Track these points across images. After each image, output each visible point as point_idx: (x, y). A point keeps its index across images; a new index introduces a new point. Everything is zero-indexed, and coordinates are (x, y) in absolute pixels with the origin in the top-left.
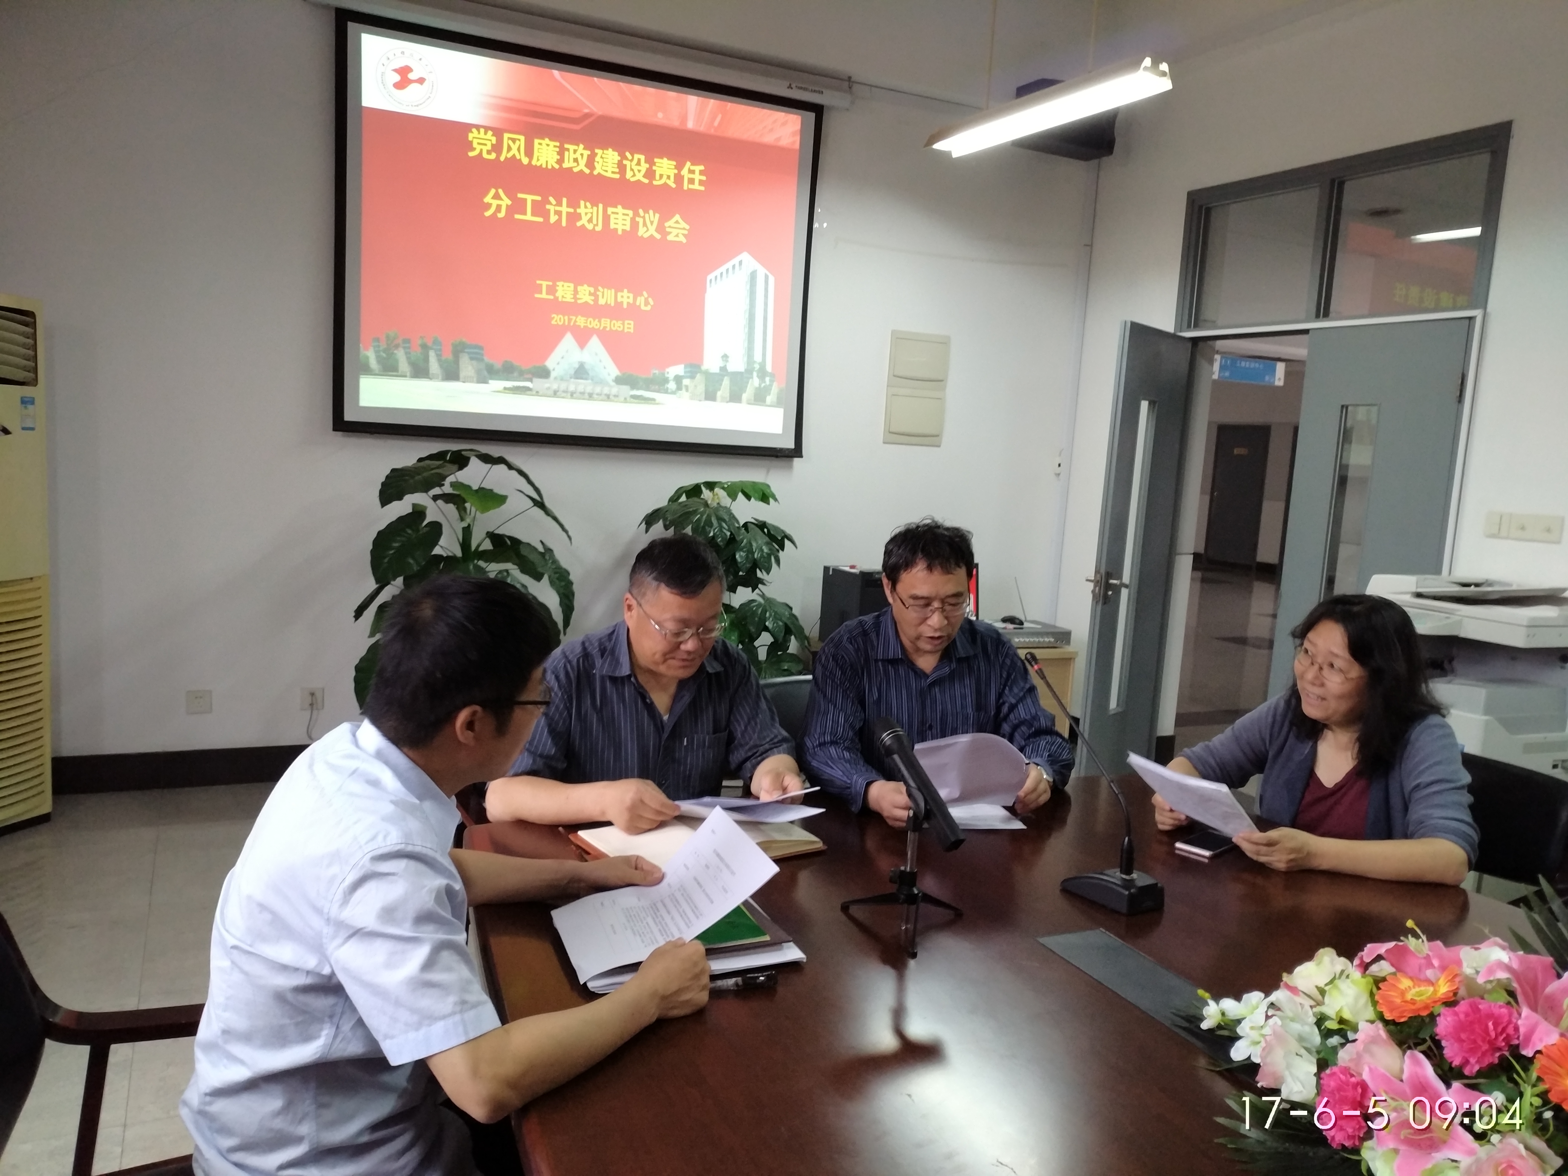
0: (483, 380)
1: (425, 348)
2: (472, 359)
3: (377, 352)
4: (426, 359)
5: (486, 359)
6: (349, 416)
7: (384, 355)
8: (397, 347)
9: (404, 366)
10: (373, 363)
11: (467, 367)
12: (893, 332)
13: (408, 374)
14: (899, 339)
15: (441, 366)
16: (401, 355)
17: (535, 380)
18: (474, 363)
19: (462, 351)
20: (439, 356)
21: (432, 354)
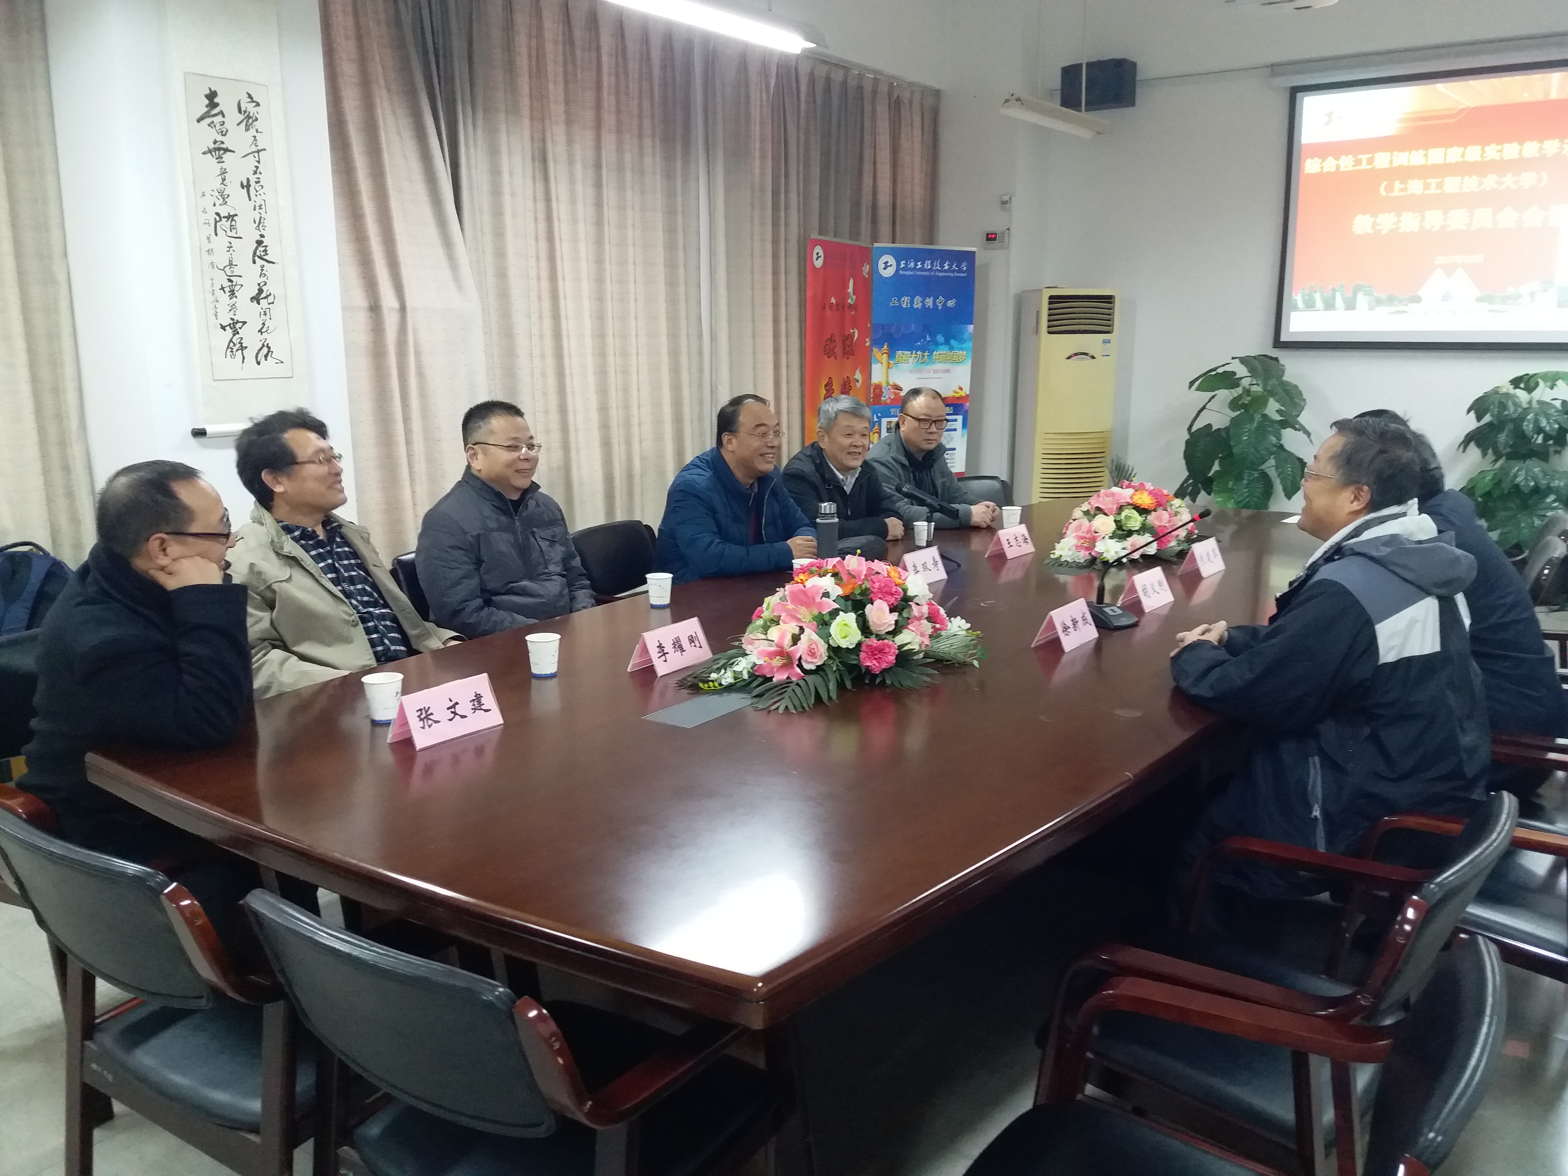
0: (1371, 308)
1: (1334, 291)
2: (1365, 295)
3: (1303, 296)
4: (1334, 298)
5: (1375, 294)
6: (1283, 338)
7: (1307, 297)
8: (1316, 292)
9: (1319, 304)
10: (1300, 304)
11: (1362, 300)
13: (1322, 308)
15: (1344, 302)
16: (1317, 297)
17: (1411, 305)
18: (1367, 297)
19: (1359, 290)
20: (1342, 295)
21: (1338, 295)
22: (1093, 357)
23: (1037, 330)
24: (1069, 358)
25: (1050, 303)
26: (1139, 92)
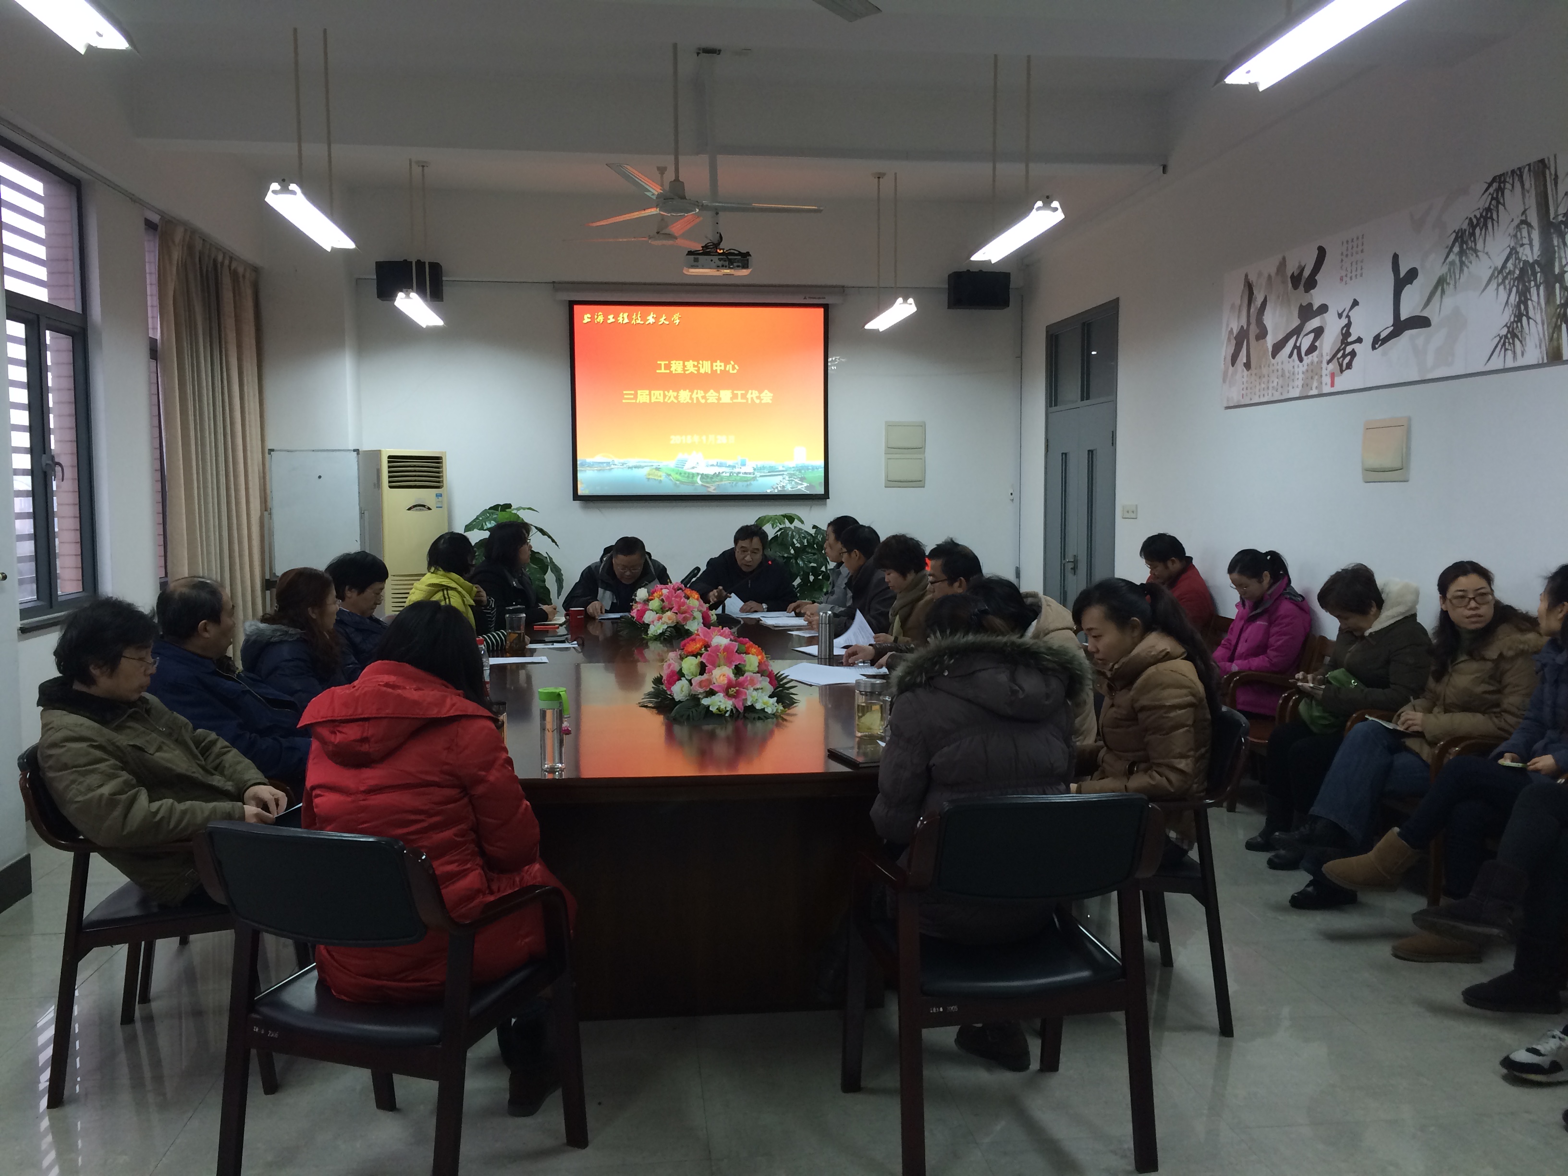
6: (581, 492)
12: (886, 422)
14: (890, 426)
22: (429, 509)
23: (378, 484)
24: (409, 509)
25: (389, 462)
26: (447, 290)
